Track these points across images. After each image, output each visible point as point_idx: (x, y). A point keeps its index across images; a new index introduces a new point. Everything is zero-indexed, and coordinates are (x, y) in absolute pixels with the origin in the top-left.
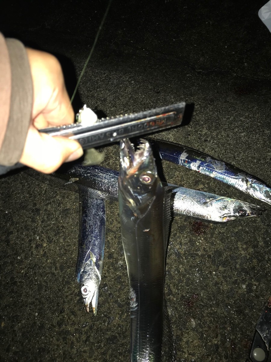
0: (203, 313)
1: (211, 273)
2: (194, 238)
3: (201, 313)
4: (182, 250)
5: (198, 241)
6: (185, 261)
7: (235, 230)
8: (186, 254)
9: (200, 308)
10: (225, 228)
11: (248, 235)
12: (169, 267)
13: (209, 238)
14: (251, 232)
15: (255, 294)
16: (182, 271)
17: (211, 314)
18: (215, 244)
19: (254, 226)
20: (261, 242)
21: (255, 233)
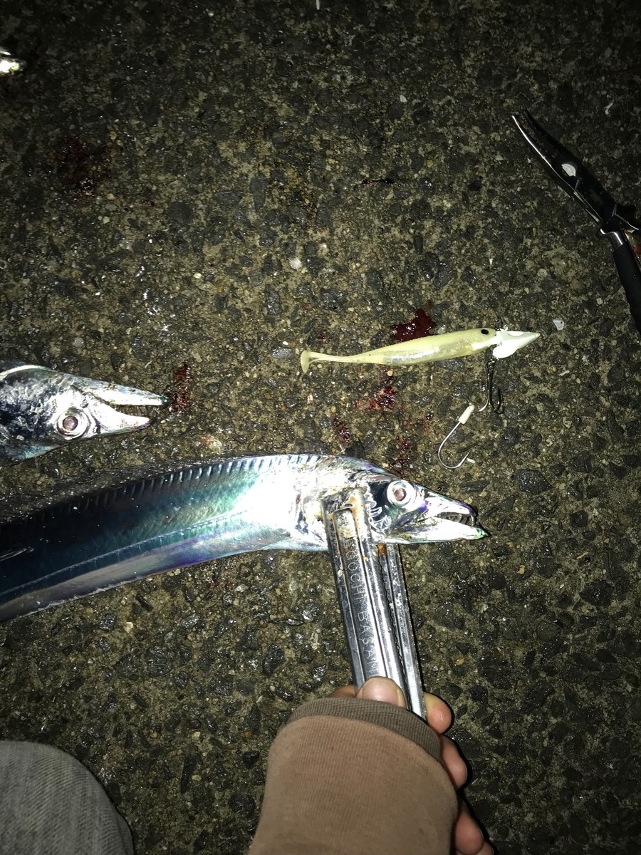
0: (226, 403)
1: (188, 281)
2: (84, 210)
3: (223, 407)
4: (70, 267)
5: (103, 211)
6: (98, 294)
7: (191, 114)
8: (89, 270)
9: (212, 396)
10: (160, 123)
11: (236, 105)
12: (62, 341)
13: (129, 182)
14: (239, 91)
15: (335, 266)
16: (105, 329)
17: (248, 391)
18: (157, 191)
19: (238, 66)
20: (281, 107)
21: (253, 88)
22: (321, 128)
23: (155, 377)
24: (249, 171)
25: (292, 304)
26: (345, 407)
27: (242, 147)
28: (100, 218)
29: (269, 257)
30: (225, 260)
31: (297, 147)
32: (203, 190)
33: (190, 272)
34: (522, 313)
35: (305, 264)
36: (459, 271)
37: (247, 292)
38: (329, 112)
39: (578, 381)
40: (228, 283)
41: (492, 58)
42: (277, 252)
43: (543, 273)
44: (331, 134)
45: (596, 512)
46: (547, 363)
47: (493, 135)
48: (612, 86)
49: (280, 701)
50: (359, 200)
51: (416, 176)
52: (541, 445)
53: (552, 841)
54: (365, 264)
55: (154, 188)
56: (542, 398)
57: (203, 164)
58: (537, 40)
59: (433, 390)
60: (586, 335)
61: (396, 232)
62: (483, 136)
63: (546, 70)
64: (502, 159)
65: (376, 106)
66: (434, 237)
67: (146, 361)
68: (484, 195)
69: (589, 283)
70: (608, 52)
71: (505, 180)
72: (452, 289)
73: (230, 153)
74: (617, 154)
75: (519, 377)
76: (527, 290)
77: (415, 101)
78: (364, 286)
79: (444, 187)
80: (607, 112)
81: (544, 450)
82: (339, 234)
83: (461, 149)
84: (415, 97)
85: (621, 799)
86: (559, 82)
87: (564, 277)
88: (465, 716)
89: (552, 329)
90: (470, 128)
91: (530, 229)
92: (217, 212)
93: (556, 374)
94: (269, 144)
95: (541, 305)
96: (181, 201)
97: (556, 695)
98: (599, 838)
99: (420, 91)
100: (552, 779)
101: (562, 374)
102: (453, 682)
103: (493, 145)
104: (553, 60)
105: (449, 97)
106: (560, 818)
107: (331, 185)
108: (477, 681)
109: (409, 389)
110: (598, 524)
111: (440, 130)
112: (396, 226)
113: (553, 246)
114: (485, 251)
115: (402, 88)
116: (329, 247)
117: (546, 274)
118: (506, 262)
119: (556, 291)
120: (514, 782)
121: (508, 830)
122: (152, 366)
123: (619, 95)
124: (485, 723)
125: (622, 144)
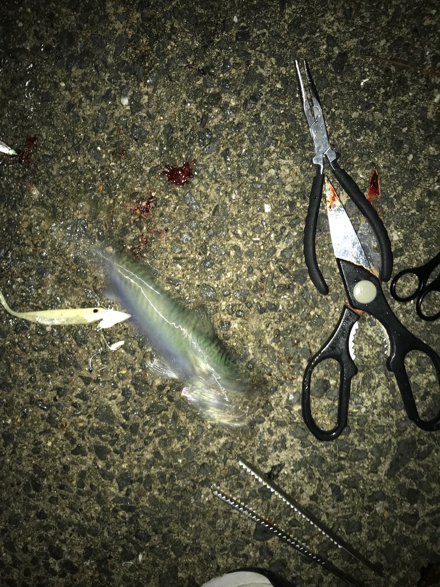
0: (50, 170)
1: (56, 85)
3: (47, 172)
5: (21, 18)
9: (44, 163)
13: (43, 4)
15: (147, 113)
17: (65, 168)
18: (58, 18)
22: (175, 18)
23: (16, 137)
24: (119, 28)
25: (112, 126)
26: (119, 203)
27: (121, 10)
28: (17, 21)
29: (110, 90)
30: (82, 81)
31: (155, 25)
32: (86, 29)
33: (59, 79)
34: (248, 192)
35: (130, 104)
36: (222, 148)
37: (88, 107)
38: (184, 9)
39: (262, 248)
40: (79, 97)
41: (305, 14)
42: (116, 90)
43: (272, 172)
44: (180, 25)
45: (236, 326)
46: (249, 229)
47: (282, 68)
48: (374, 67)
49: (18, 349)
50: (180, 77)
51: (221, 75)
52: (223, 275)
53: (131, 482)
54: (166, 119)
55: (57, 15)
56: (236, 248)
57: (93, 12)
58: (340, 14)
59: (175, 216)
60: (280, 221)
61: (194, 107)
62: (276, 66)
63: (337, 38)
64: (280, 87)
65: (216, 17)
66: (216, 120)
67: (14, 125)
68: (258, 106)
69: (298, 190)
70: (383, 42)
71: (276, 102)
72: (212, 159)
73: (112, 11)
74: (355, 115)
75: (228, 230)
76: (257, 179)
77: (242, 24)
78: (160, 134)
79: (236, 90)
80: (362, 84)
81: (223, 278)
82: (159, 93)
83: (257, 70)
84: (244, 22)
85: (178, 479)
86: (341, 50)
87: (284, 180)
88: (114, 401)
89: (262, 210)
90: (269, 57)
91: (277, 141)
92: (90, 48)
93: (251, 237)
94: (138, 15)
95: (261, 192)
96: (70, 31)
97: (168, 412)
98: (158, 493)
99: (249, 18)
100: (145, 453)
101: (254, 239)
102: (115, 380)
103: (279, 76)
104: (344, 33)
105: (265, 30)
106: (141, 473)
107: (166, 59)
108: (128, 386)
109: (161, 208)
110: (234, 333)
111: (250, 51)
112: (195, 103)
113: (286, 157)
114: (243, 143)
115: (238, 11)
116: (148, 99)
117: (274, 173)
118: (252, 156)
119: (274, 187)
120: (125, 445)
121: (111, 466)
122: (16, 129)
123: (376, 75)
124: (122, 409)
125: (361, 110)
